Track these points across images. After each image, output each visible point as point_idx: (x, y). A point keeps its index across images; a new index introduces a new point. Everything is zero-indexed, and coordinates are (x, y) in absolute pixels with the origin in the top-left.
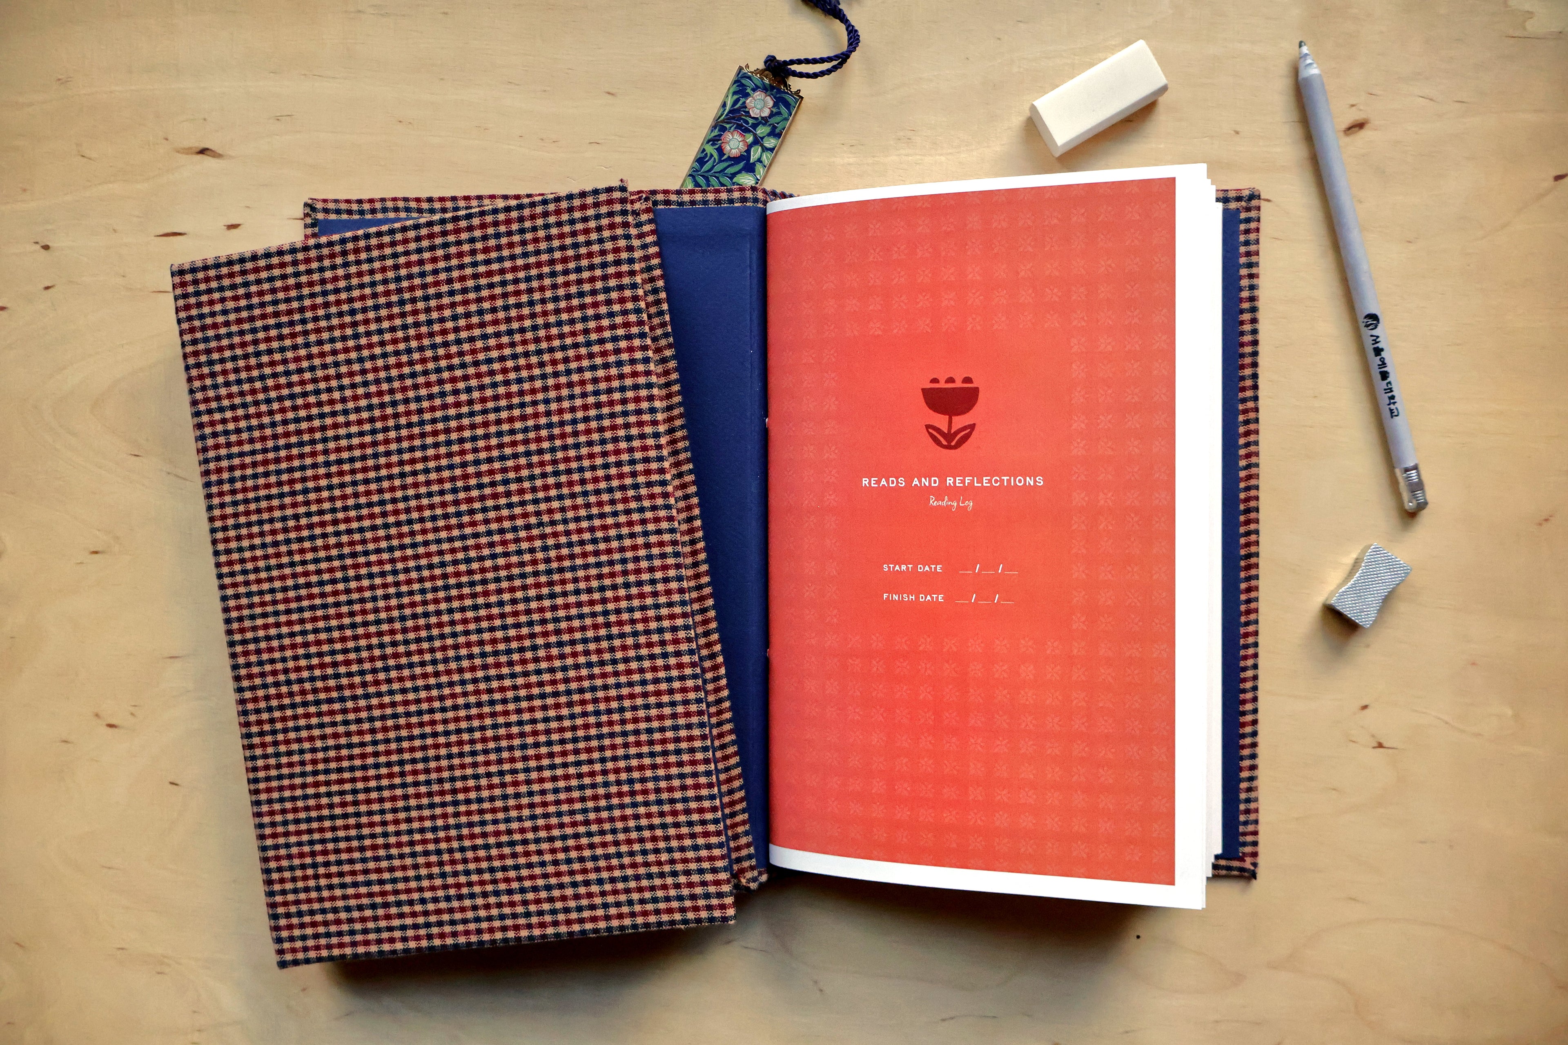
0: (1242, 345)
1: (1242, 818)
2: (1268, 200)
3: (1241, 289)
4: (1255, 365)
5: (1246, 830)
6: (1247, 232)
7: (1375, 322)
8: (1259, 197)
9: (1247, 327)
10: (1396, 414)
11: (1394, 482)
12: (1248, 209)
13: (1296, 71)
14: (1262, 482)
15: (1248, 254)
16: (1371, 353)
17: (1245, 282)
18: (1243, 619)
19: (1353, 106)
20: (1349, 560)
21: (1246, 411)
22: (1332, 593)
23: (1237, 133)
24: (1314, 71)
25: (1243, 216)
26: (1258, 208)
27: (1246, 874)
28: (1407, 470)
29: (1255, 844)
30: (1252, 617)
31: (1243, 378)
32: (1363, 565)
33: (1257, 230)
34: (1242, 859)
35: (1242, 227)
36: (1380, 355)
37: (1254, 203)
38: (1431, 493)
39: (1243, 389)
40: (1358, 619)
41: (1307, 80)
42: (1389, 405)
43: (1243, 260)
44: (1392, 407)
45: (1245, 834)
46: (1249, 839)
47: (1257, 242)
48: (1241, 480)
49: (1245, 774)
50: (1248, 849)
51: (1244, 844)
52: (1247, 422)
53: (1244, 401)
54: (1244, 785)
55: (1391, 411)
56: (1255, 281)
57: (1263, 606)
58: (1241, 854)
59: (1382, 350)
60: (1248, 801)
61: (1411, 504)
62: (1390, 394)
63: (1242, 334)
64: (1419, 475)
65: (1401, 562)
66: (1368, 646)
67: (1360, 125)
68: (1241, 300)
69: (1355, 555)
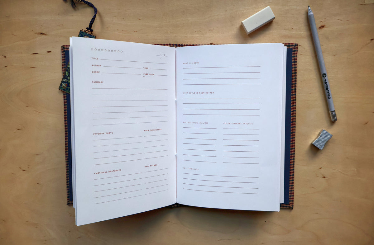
0: (292, 81)
1: (290, 195)
2: (300, 45)
3: (292, 68)
4: (295, 86)
6: (294, 54)
7: (325, 76)
8: (297, 45)
9: (294, 77)
11: (329, 114)
12: (295, 48)
13: (307, 13)
14: (297, 115)
15: (294, 59)
16: (324, 83)
17: (293, 66)
18: (291, 148)
19: (321, 22)
20: (317, 133)
21: (293, 98)
22: (313, 141)
23: (292, 28)
24: (312, 13)
25: (293, 50)
26: (297, 48)
27: (290, 208)
28: (332, 112)
29: (293, 201)
30: (293, 147)
31: (292, 90)
32: (321, 134)
33: (297, 53)
34: (289, 205)
35: (293, 53)
36: (326, 84)
37: (296, 47)
38: (338, 117)
39: (293, 92)
40: (319, 148)
41: (310, 16)
43: (293, 61)
45: (290, 199)
46: (291, 200)
47: (297, 56)
49: (291, 185)
51: (290, 201)
52: (293, 100)
53: (292, 95)
54: (290, 187)
55: (329, 97)
56: (296, 66)
57: (296, 144)
58: (289, 203)
59: (327, 82)
60: (291, 191)
61: (333, 120)
62: (328, 93)
63: (292, 79)
64: (335, 113)
65: (330, 134)
66: (322, 153)
67: (323, 27)
68: (292, 71)
69: (319, 132)
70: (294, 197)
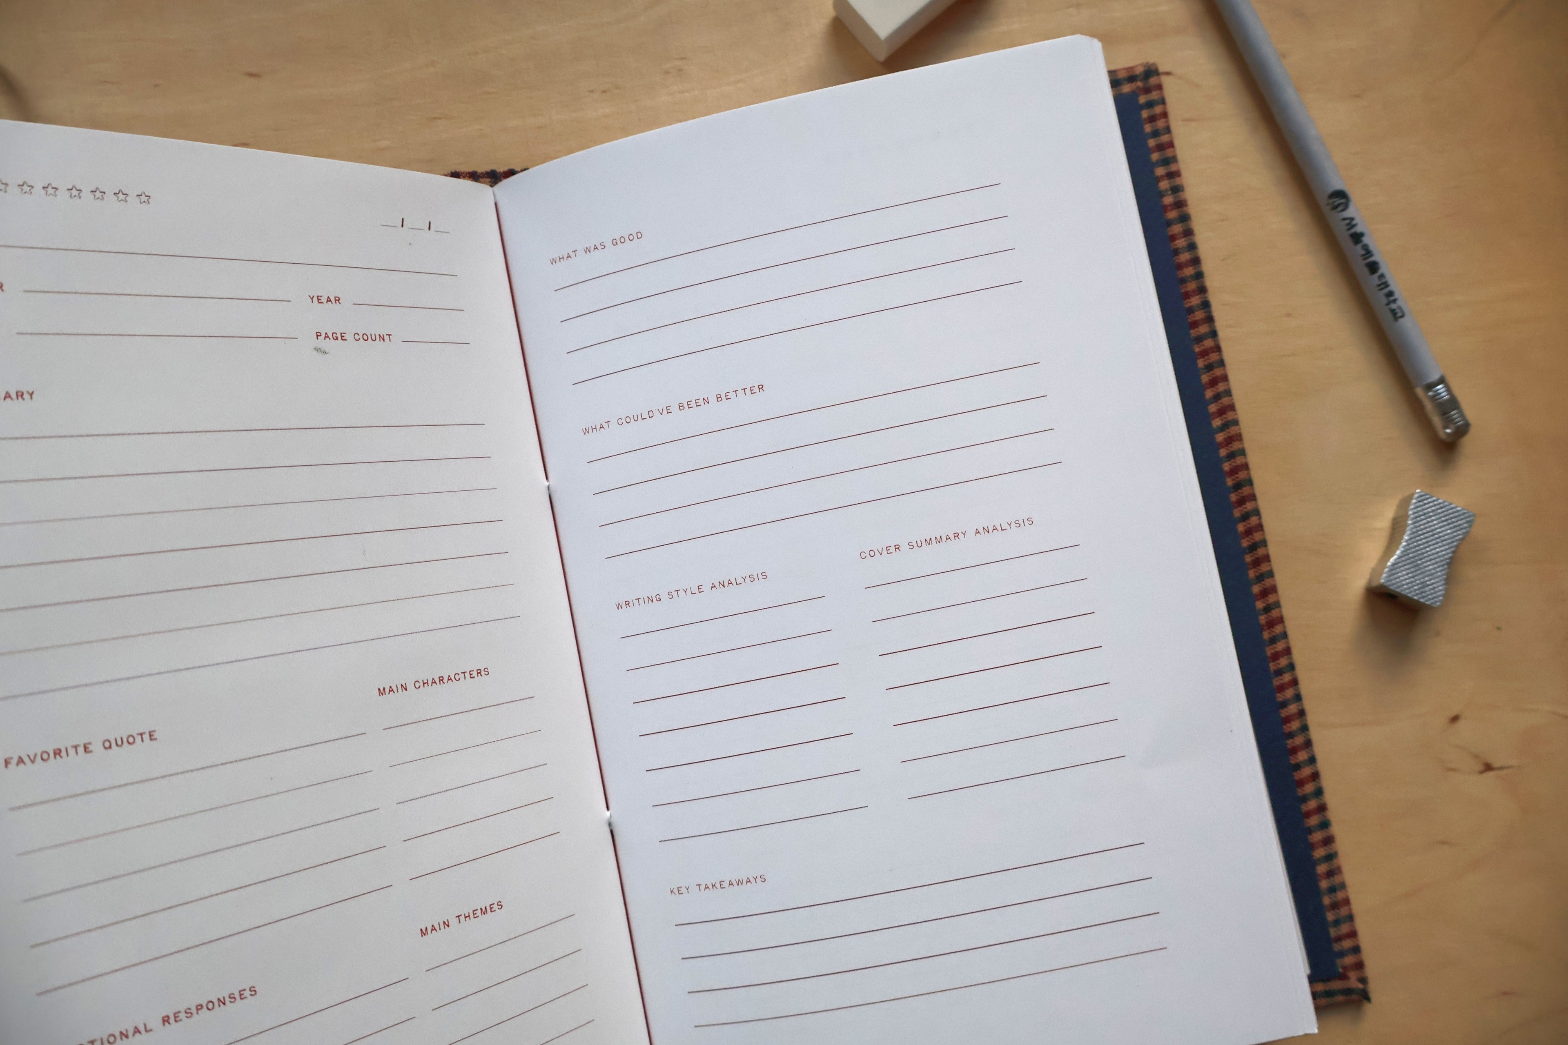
0: (1180, 266)
1: (1330, 916)
2: (1169, 74)
3: (1161, 195)
4: (1202, 290)
5: (1340, 933)
6: (1152, 119)
7: (1343, 201)
8: (1157, 72)
9: (1181, 243)
10: (1400, 314)
11: (1415, 405)
12: (1147, 90)
14: (1248, 445)
15: (1161, 147)
16: (1349, 242)
17: (1164, 185)
18: (1266, 635)
21: (1204, 353)
22: (1376, 572)
25: (1142, 99)
26: (1159, 87)
27: (1354, 997)
28: (1430, 387)
29: (1356, 950)
30: (1278, 629)
31: (1191, 310)
32: (1410, 522)
33: (1165, 115)
34: (1344, 977)
35: (1145, 114)
36: (1361, 242)
37: (1153, 81)
38: (1470, 408)
39: (1195, 325)
40: (1423, 597)
42: (1388, 304)
43: (1155, 156)
44: (1393, 306)
45: (1339, 939)
46: (1347, 944)
47: (1168, 130)
48: (1220, 445)
49: (1319, 853)
50: (1349, 960)
51: (1342, 954)
52: (1209, 368)
53: (1199, 339)
54: (1321, 869)
55: (1393, 311)
56: (1177, 181)
57: (1288, 610)
58: (1340, 970)
59: (1362, 235)
60: (1332, 890)
61: (1448, 431)
62: (1386, 290)
63: (1176, 252)
64: (1449, 390)
65: (1458, 509)
66: (1437, 634)
68: (1165, 208)
69: (1389, 513)
70: (1361, 925)
